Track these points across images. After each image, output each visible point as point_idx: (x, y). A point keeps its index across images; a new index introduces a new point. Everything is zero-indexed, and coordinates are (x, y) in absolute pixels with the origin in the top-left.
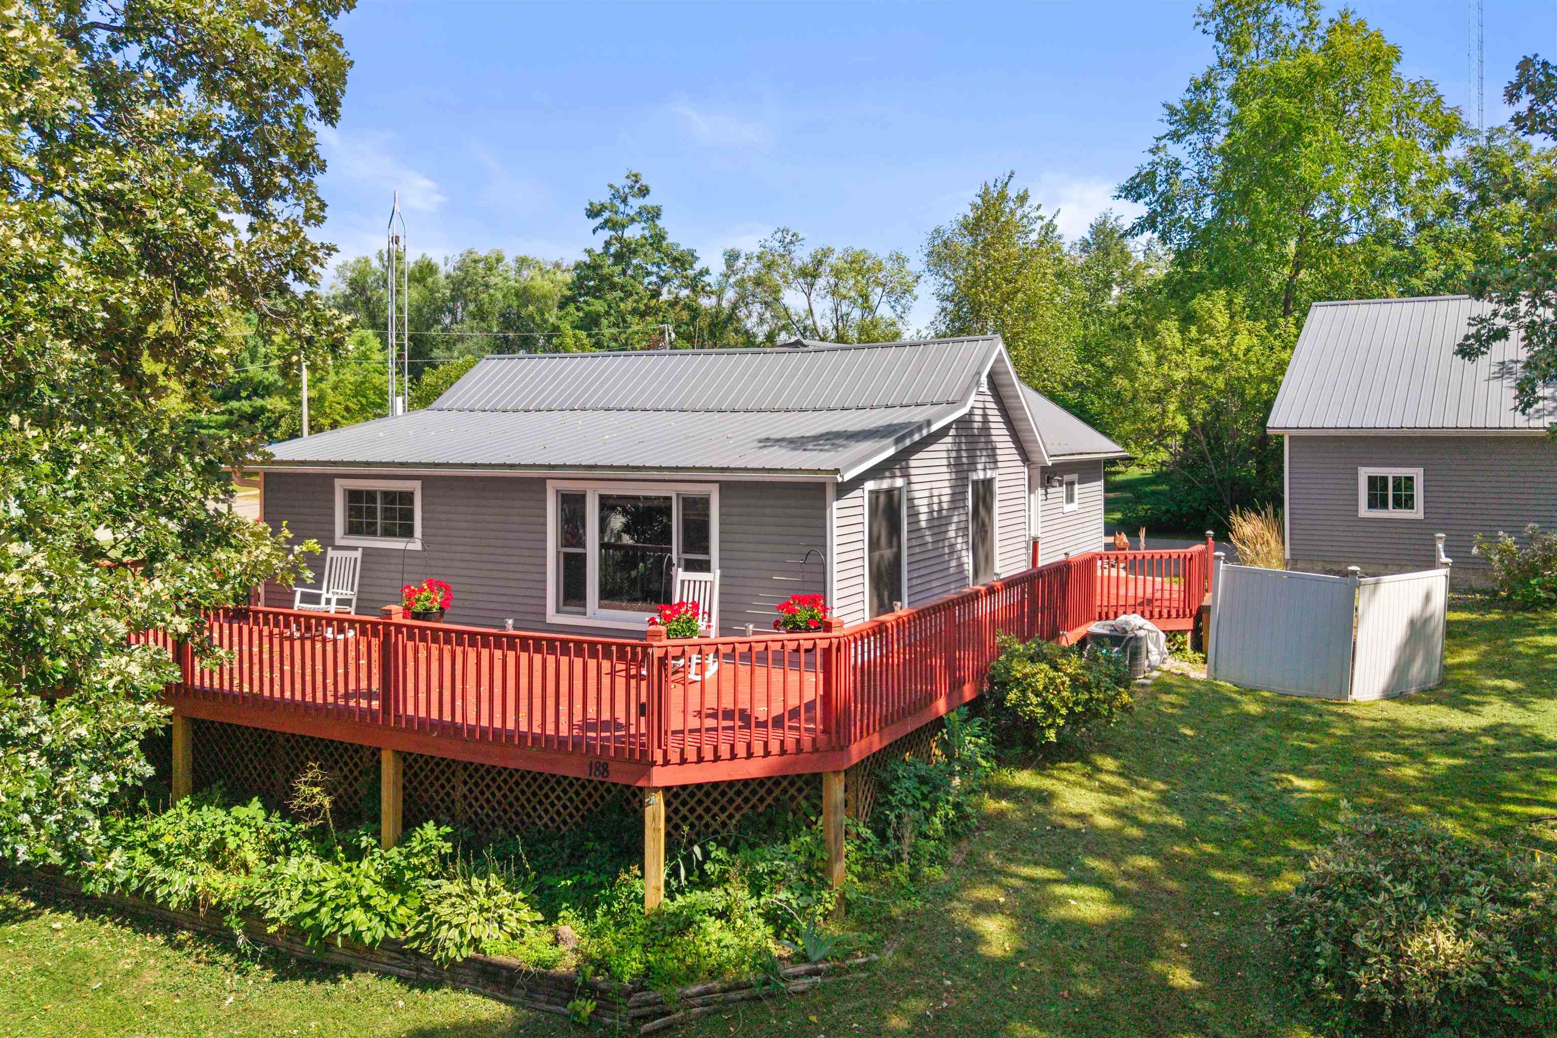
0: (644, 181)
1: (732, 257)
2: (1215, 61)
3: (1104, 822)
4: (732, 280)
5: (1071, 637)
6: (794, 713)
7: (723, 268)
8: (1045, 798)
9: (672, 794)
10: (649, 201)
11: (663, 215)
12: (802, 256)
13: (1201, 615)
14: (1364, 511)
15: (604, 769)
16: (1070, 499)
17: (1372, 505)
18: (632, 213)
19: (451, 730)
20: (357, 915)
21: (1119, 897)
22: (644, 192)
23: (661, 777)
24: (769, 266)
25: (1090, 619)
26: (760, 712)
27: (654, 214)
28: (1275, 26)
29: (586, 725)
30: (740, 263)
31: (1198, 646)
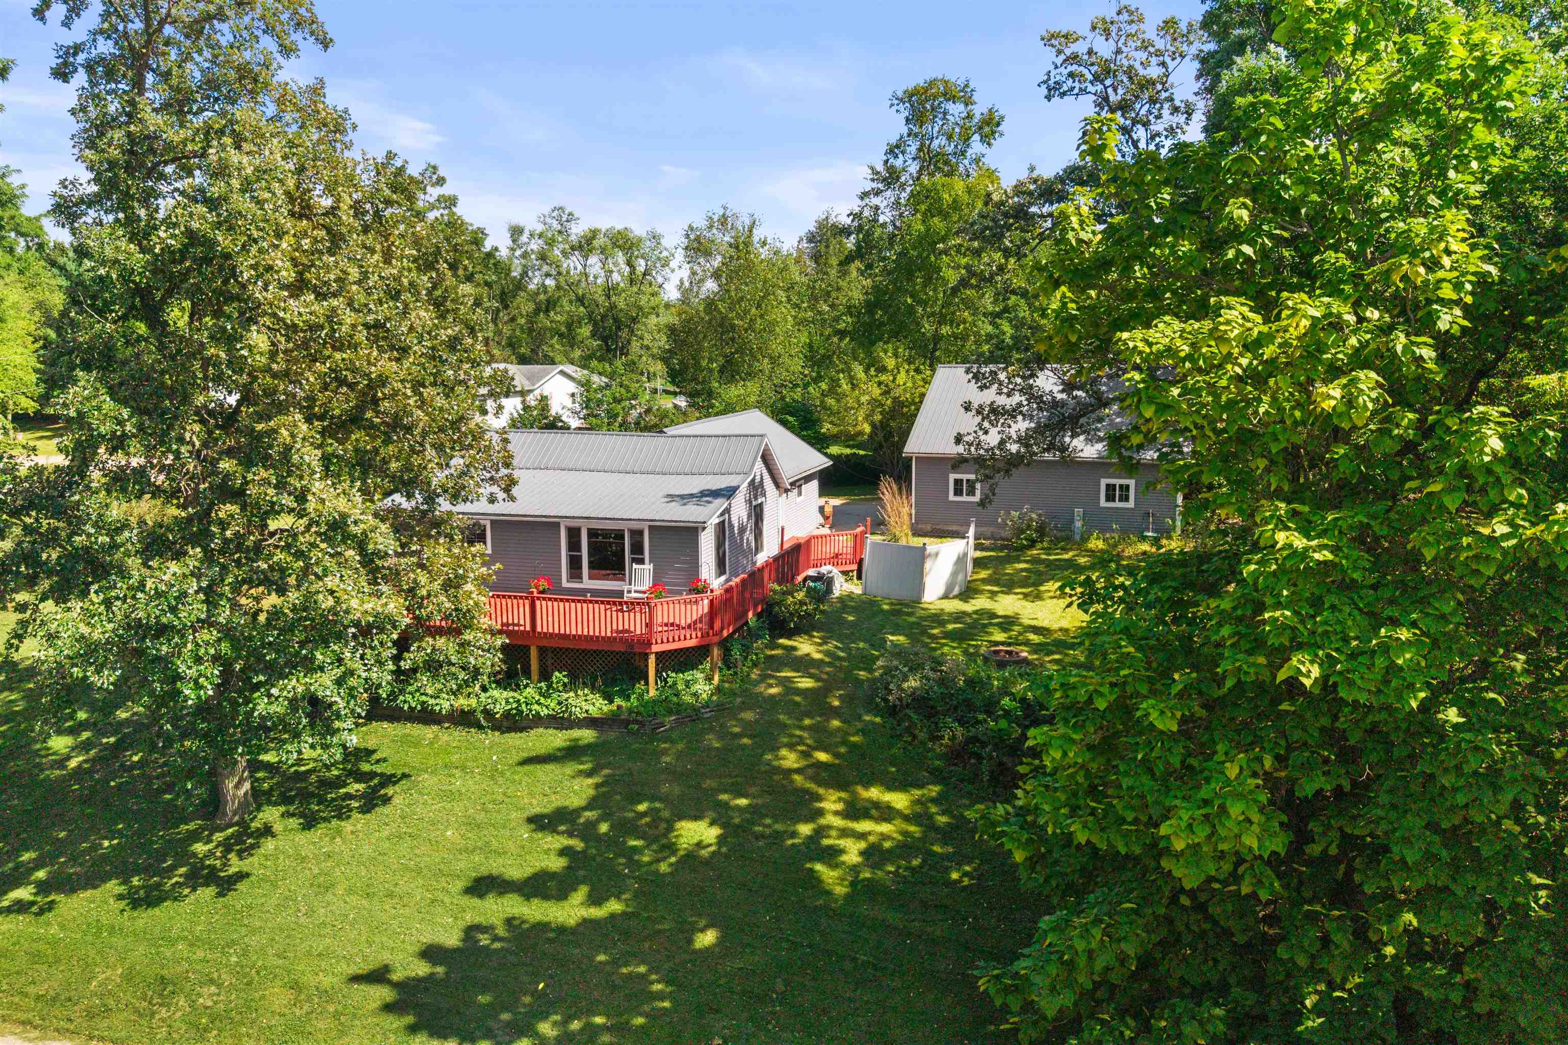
0: (441, 172)
1: (516, 232)
2: (905, 131)
3: (818, 656)
4: (518, 253)
5: (800, 578)
6: (695, 622)
7: (509, 243)
8: (794, 649)
9: (660, 656)
10: (446, 190)
11: (460, 204)
12: (577, 230)
13: (860, 563)
14: (952, 497)
15: (632, 647)
16: (800, 494)
17: (956, 494)
18: (432, 200)
19: (565, 637)
20: (536, 707)
21: (818, 680)
22: (441, 181)
23: (656, 648)
24: (551, 242)
25: (808, 567)
26: (683, 623)
27: (450, 202)
28: (945, 113)
29: (618, 632)
30: (524, 238)
31: (859, 577)
